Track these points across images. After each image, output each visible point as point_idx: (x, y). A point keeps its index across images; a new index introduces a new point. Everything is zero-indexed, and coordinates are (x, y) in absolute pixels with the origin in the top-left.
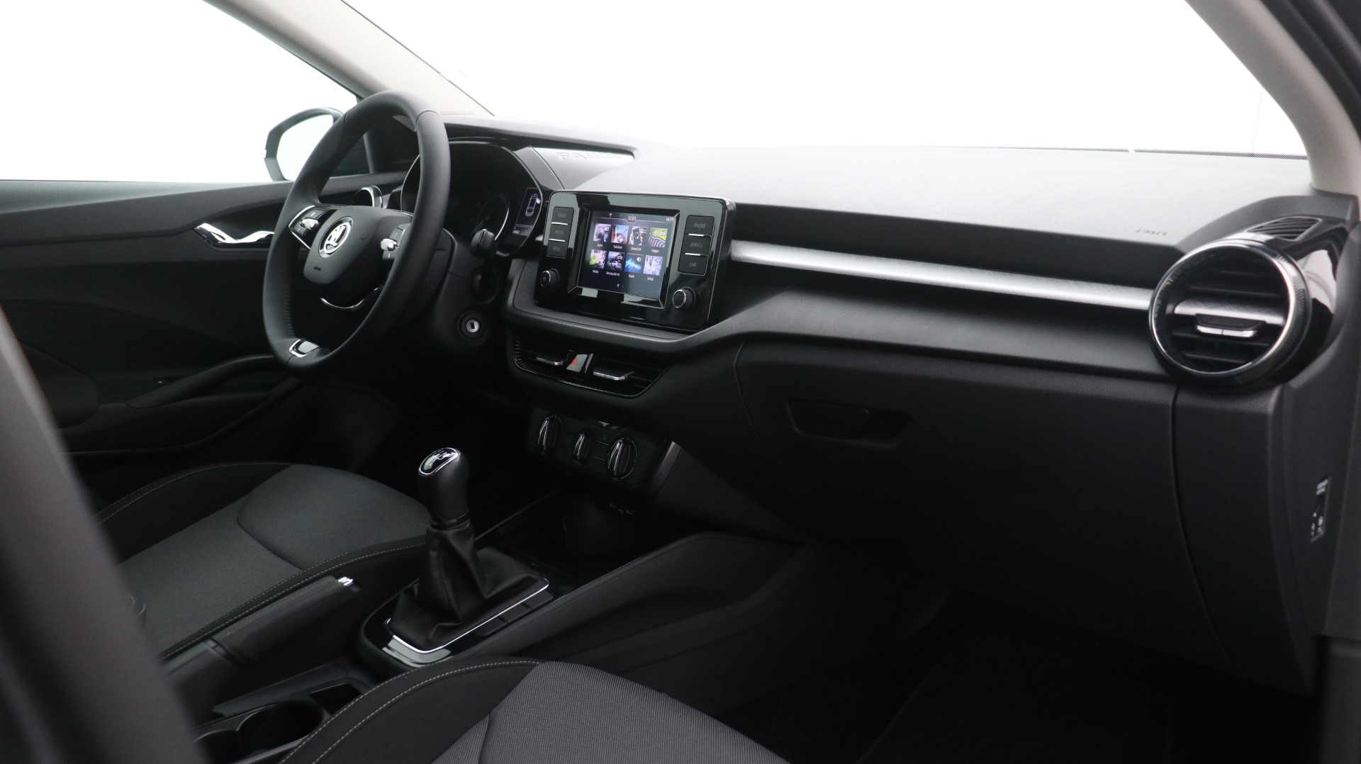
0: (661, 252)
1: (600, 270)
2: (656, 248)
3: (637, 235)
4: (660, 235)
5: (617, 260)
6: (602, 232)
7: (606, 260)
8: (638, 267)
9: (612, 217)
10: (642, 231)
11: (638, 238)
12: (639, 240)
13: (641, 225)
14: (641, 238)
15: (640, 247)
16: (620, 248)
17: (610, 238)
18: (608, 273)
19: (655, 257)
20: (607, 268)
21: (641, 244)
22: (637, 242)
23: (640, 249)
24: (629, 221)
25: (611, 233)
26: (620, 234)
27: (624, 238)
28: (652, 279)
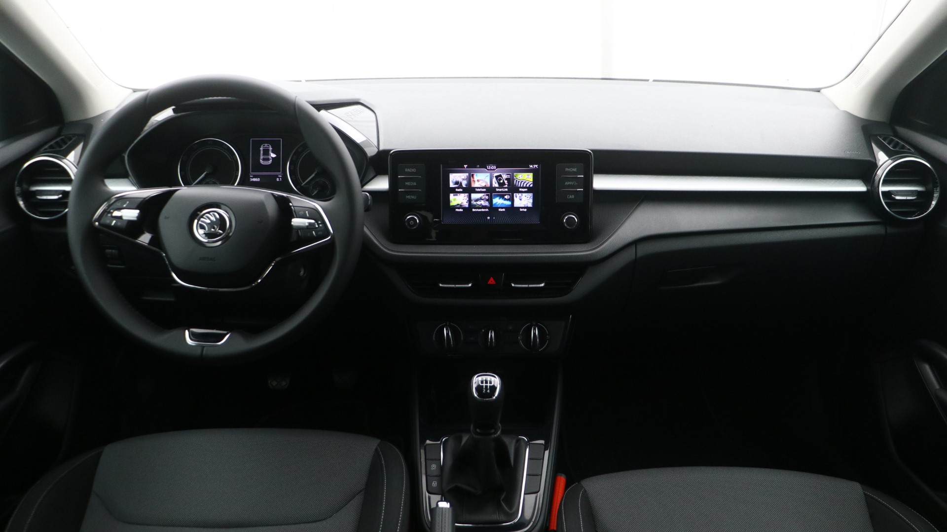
0: (529, 190)
1: (464, 208)
2: (523, 188)
3: (500, 180)
4: (526, 178)
5: (483, 200)
6: (460, 180)
7: (470, 200)
8: (508, 203)
9: (467, 167)
10: (505, 176)
11: (502, 181)
12: (504, 183)
13: (504, 172)
14: (506, 182)
15: (506, 188)
16: (484, 190)
17: (469, 183)
18: (474, 210)
19: (524, 194)
20: (471, 206)
21: (506, 186)
22: (501, 185)
23: (507, 190)
24: (488, 170)
25: (469, 180)
26: (482, 180)
27: (487, 183)
28: (525, 210)
